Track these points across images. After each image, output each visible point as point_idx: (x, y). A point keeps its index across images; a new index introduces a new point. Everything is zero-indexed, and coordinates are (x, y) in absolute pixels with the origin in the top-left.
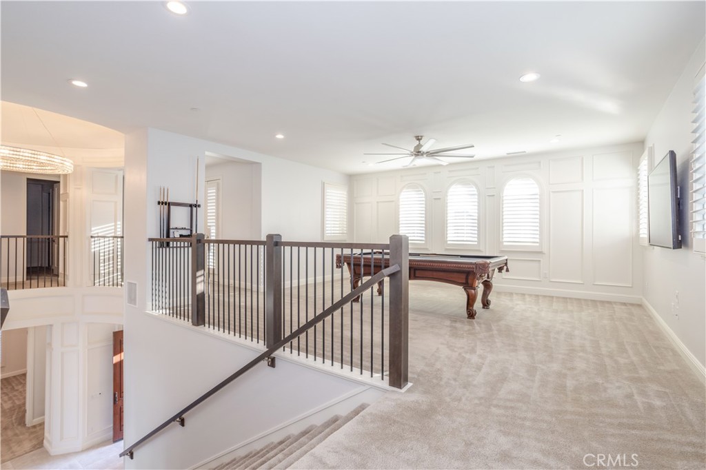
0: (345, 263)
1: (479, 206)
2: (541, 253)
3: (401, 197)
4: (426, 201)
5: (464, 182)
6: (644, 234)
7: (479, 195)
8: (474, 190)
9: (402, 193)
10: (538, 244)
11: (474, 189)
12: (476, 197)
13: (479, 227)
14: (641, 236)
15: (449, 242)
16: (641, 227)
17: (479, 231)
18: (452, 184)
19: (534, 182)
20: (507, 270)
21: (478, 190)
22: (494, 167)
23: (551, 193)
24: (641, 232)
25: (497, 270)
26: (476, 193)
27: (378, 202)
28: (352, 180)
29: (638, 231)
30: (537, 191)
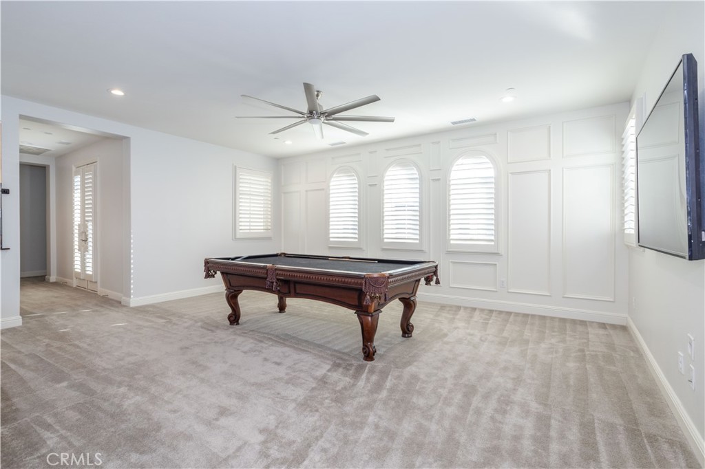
0: (219, 273)
1: (421, 193)
2: (497, 254)
3: (331, 184)
4: (359, 189)
5: (403, 163)
6: (630, 227)
7: (421, 179)
8: (414, 173)
9: (333, 179)
10: (493, 243)
11: (415, 171)
12: (418, 181)
13: (421, 221)
14: (626, 232)
15: (386, 240)
16: (626, 218)
17: (421, 225)
18: (389, 165)
19: (487, 160)
20: (438, 282)
21: (420, 174)
22: (439, 142)
23: (510, 175)
24: (626, 226)
25: (423, 281)
26: (417, 176)
27: (307, 191)
28: (279, 164)
29: (623, 224)
30: (491, 173)
